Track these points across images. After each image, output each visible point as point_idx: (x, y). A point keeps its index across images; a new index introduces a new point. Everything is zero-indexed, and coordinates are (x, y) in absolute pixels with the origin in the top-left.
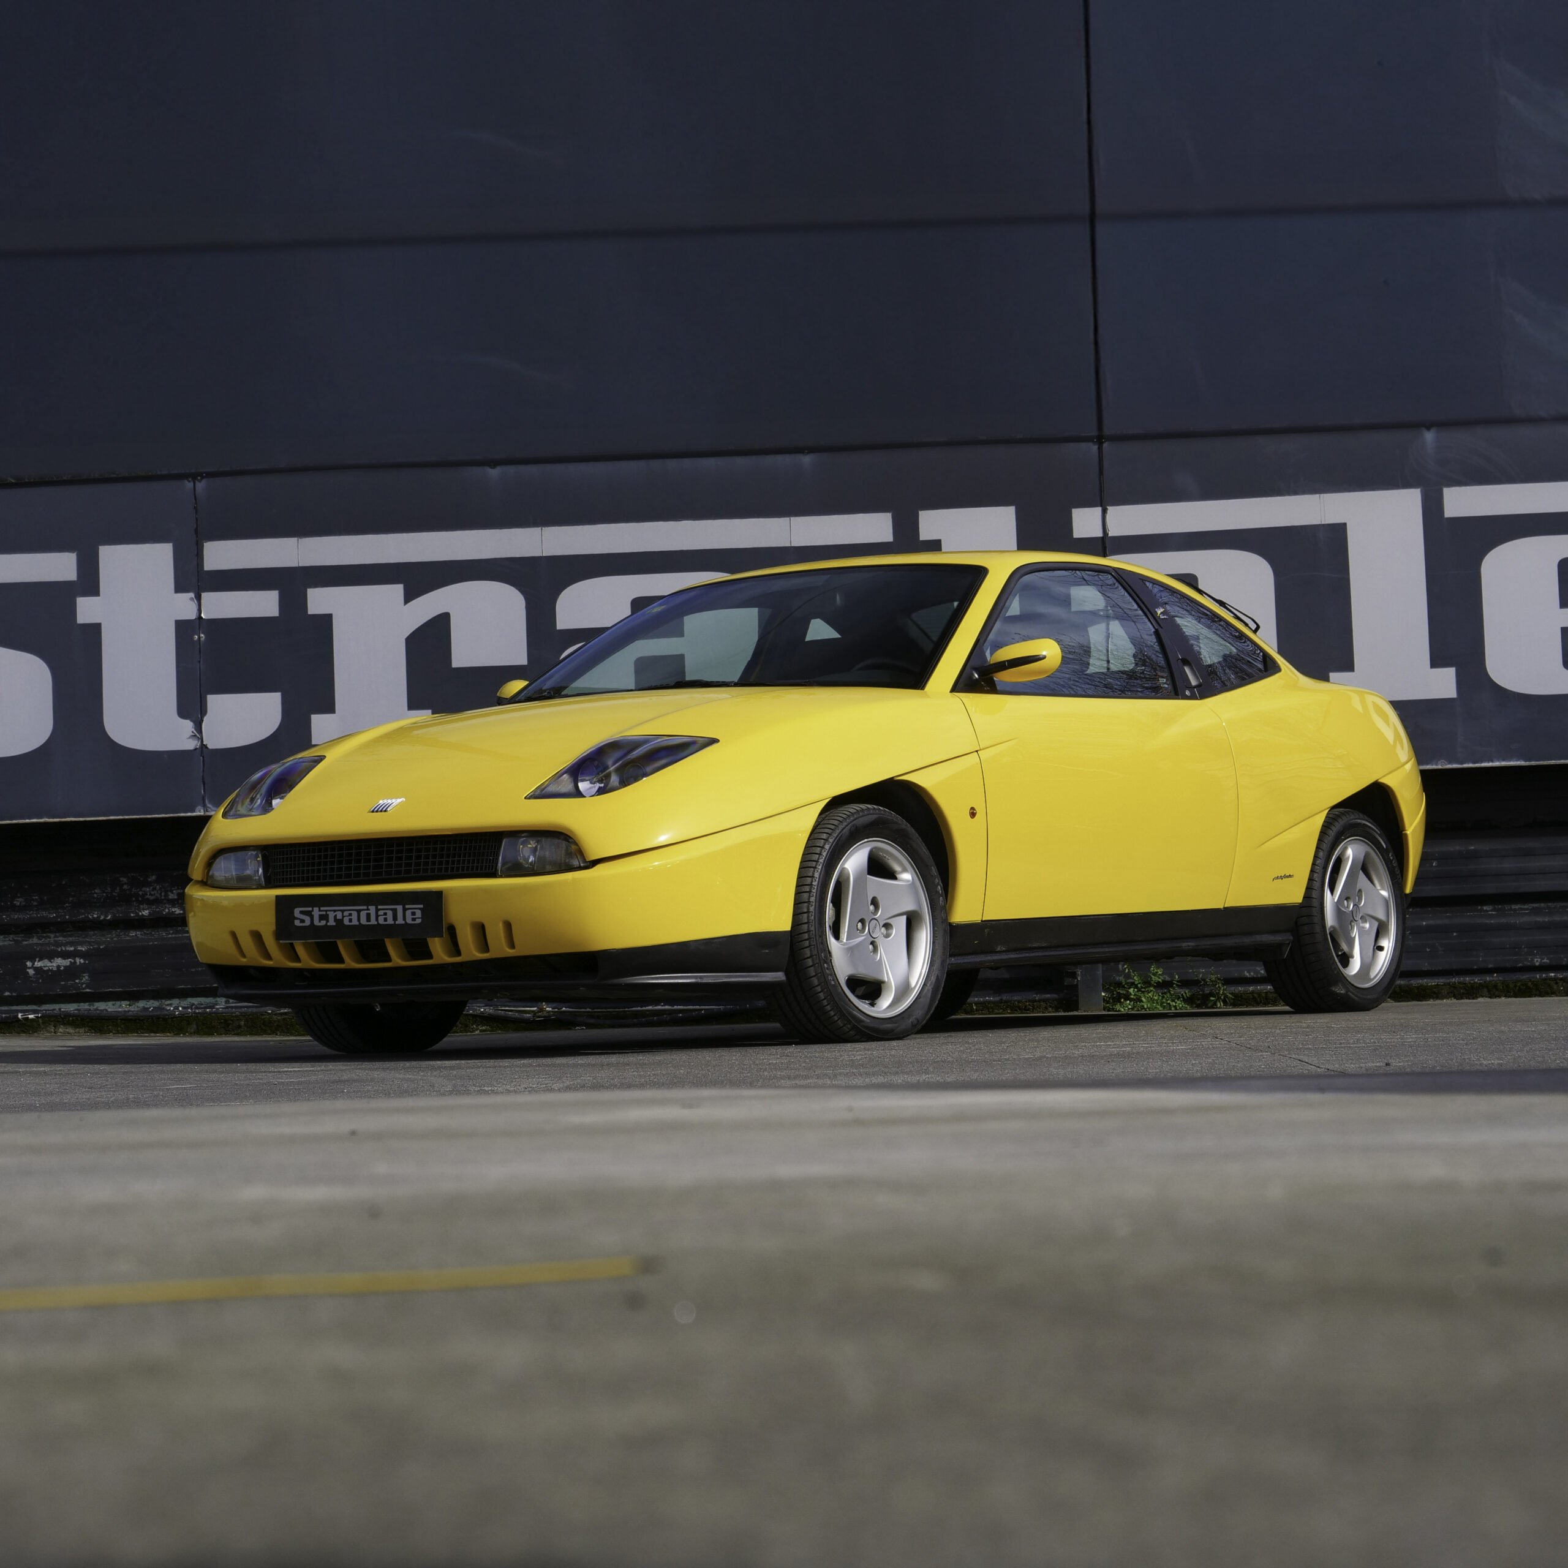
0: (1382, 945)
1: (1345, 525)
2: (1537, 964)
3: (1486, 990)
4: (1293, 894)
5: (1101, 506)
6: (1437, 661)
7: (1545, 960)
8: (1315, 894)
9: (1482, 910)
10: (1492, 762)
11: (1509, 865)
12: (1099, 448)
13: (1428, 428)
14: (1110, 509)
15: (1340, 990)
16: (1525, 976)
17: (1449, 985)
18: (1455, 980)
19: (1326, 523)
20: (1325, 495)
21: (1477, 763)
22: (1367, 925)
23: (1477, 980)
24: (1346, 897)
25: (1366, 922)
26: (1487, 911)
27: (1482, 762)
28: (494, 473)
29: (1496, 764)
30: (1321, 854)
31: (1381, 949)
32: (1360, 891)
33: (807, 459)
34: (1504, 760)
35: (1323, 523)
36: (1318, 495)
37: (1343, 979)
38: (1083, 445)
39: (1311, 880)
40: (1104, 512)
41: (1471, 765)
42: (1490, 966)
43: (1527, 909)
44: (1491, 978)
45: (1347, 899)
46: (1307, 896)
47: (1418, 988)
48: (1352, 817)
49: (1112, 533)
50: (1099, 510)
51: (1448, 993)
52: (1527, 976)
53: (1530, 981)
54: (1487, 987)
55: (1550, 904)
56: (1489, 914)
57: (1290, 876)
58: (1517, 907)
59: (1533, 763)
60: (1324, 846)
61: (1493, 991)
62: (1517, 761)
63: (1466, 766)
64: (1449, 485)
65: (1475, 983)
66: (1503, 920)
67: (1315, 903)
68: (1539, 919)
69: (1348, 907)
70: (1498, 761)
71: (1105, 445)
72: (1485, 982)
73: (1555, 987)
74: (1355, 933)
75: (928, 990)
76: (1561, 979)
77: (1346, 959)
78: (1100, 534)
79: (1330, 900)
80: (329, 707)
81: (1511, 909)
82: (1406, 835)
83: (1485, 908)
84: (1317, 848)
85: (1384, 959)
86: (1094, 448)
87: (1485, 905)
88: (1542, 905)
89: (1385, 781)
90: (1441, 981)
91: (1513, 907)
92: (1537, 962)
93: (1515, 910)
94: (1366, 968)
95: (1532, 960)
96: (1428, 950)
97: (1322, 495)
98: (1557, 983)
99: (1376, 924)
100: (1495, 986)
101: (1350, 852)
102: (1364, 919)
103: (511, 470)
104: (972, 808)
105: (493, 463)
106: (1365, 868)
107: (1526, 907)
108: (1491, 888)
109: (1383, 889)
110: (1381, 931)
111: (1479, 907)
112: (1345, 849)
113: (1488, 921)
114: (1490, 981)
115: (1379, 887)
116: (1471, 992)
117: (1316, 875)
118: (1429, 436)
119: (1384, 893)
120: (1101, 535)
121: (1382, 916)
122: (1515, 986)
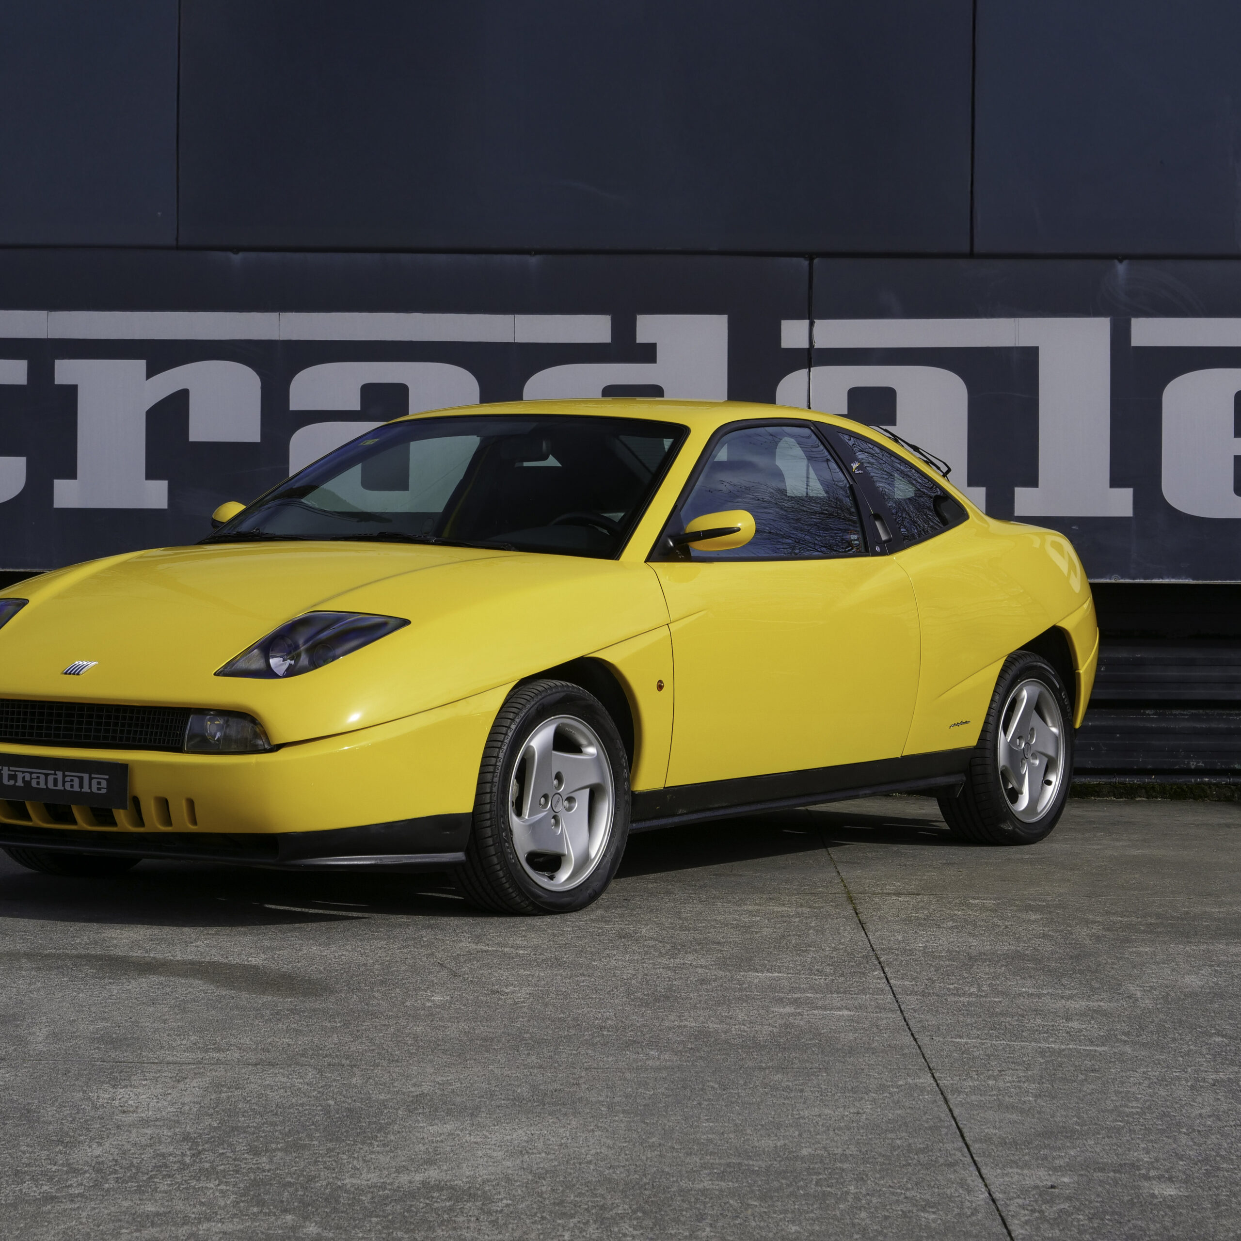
0: (1051, 779)
1: (1037, 348)
2: (1193, 767)
3: (1143, 790)
4: (969, 738)
5: (809, 319)
6: (1116, 481)
7: (1200, 764)
8: (989, 737)
9: (1144, 714)
10: (1163, 579)
11: (1173, 673)
12: (809, 264)
13: (1121, 261)
14: (818, 322)
15: (1008, 827)
16: (1181, 780)
17: (1110, 784)
18: (1116, 780)
19: (1020, 345)
20: (1020, 319)
21: (1148, 579)
22: (1037, 762)
23: (1136, 781)
24: (1018, 736)
25: (1036, 759)
26: (1149, 715)
27: (1152, 579)
28: (237, 258)
29: (1166, 581)
30: (997, 697)
31: (1049, 783)
32: (1032, 729)
33: (533, 260)
34: (1173, 578)
35: (1017, 345)
36: (1013, 319)
37: (1011, 816)
38: (795, 260)
39: (986, 722)
40: (812, 324)
41: (1142, 581)
42: (1150, 767)
43: (1187, 715)
44: (1150, 780)
45: (1020, 738)
46: (982, 739)
47: (1081, 786)
48: (1029, 659)
49: (817, 345)
50: (806, 322)
51: (1109, 792)
52: (1183, 780)
53: (1186, 784)
54: (1145, 788)
55: (1207, 711)
56: (1150, 719)
57: (966, 722)
58: (1177, 712)
59: (1200, 582)
60: (1001, 690)
61: (1151, 793)
62: (1186, 579)
63: (1137, 581)
64: (1137, 316)
65: (1134, 784)
66: (1164, 725)
67: (989, 745)
68: (1198, 725)
69: (1020, 745)
70: (1168, 578)
71: (816, 261)
72: (1143, 784)
73: (1208, 791)
74: (1025, 770)
75: (607, 862)
76: (1214, 784)
77: (1015, 795)
78: (806, 345)
79: (1003, 740)
80: (71, 473)
81: (1172, 714)
82: (1079, 674)
83: (1147, 712)
84: (995, 691)
85: (1051, 793)
86: (805, 263)
87: (1148, 709)
88: (1201, 711)
89: (1062, 624)
90: (1103, 780)
91: (1174, 712)
92: (1193, 765)
93: (1175, 715)
94: (1034, 801)
95: (1188, 763)
96: (1092, 749)
97: (1017, 319)
98: (1210, 788)
99: (1045, 760)
100: (1153, 788)
101: (1025, 694)
102: (1034, 756)
103: (253, 255)
104: (660, 681)
105: (236, 250)
106: (1038, 707)
107: (1185, 713)
108: (1153, 694)
109: (1054, 726)
110: (1051, 765)
111: (1142, 711)
112: (1021, 690)
113: (1148, 725)
114: (1148, 783)
115: (1050, 724)
116: (1129, 794)
117: (991, 718)
118: (1121, 268)
119: (1055, 730)
120: (808, 347)
121: (1051, 752)
122: (1171, 789)
